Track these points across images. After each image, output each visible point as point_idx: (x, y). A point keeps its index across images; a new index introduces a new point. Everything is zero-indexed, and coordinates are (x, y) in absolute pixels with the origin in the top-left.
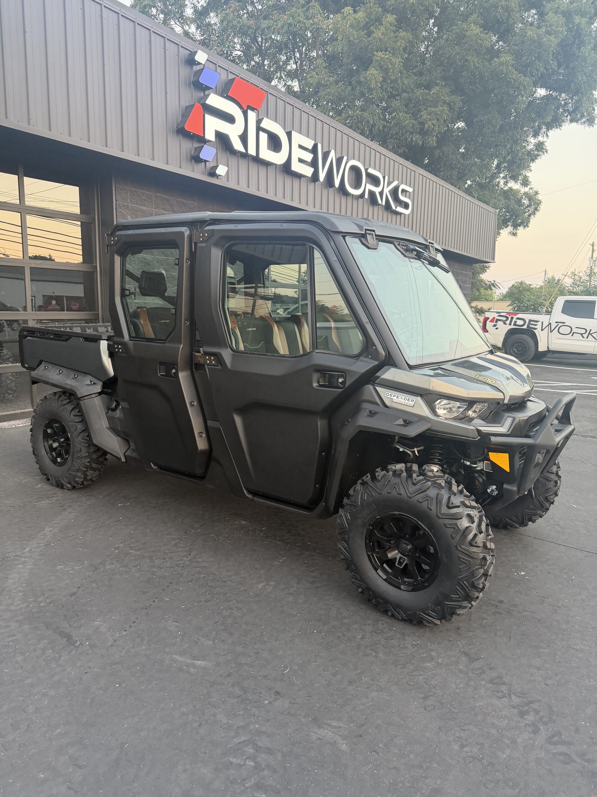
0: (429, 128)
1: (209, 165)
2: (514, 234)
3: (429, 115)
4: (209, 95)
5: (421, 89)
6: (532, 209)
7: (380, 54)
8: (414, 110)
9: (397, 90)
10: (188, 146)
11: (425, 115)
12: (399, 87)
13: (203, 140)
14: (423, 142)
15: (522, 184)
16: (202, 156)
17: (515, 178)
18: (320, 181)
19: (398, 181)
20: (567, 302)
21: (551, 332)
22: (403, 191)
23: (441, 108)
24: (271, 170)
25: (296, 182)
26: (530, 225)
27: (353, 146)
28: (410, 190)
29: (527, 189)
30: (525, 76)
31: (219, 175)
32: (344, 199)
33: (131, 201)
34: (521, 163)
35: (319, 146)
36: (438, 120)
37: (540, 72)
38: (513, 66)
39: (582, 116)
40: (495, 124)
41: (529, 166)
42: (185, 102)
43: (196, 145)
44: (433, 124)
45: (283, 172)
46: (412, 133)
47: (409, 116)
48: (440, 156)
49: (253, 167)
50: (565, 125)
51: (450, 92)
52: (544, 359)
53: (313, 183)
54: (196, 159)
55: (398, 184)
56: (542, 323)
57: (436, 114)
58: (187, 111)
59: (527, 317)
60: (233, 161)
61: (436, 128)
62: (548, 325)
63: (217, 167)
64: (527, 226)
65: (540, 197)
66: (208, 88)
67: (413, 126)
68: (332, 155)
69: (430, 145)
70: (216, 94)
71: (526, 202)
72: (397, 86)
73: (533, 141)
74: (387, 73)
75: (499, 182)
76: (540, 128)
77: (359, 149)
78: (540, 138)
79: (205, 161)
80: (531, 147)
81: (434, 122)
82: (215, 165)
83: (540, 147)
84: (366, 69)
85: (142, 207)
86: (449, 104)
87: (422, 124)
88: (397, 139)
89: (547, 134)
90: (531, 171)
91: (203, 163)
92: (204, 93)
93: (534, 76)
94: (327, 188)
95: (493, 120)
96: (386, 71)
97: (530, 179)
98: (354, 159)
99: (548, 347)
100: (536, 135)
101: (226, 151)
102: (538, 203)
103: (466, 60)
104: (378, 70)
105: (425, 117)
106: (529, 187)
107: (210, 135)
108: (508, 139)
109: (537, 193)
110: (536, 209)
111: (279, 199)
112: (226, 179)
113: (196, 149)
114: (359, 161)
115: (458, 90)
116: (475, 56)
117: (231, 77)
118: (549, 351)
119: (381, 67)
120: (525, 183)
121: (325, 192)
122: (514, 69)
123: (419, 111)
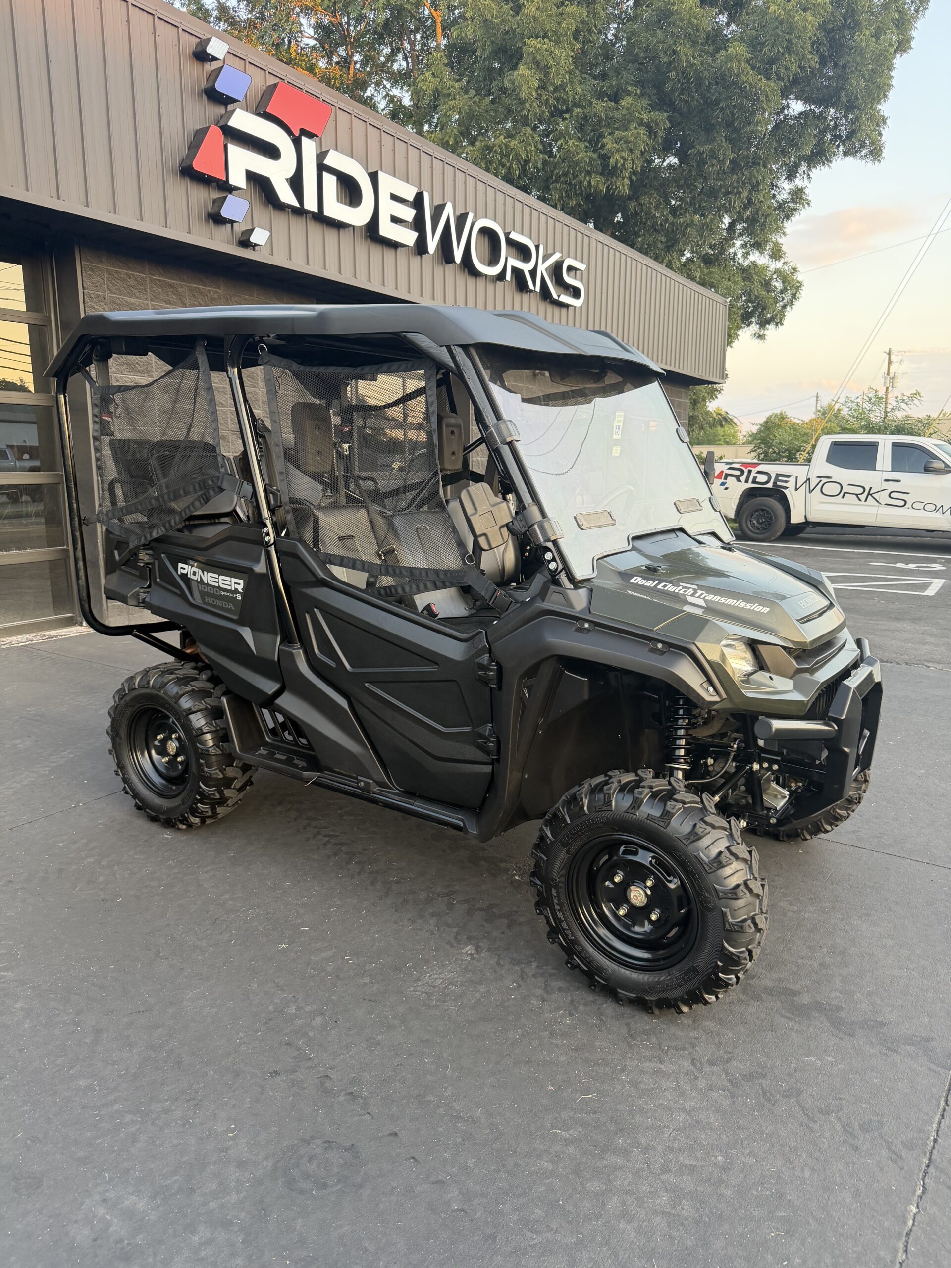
0: (616, 163)
1: (239, 228)
2: (761, 337)
3: (616, 142)
4: (233, 111)
5: (603, 101)
6: (787, 296)
7: (534, 42)
8: (592, 134)
9: (565, 102)
10: (202, 196)
11: (609, 143)
12: (568, 98)
13: (226, 187)
14: (608, 187)
15: (771, 257)
16: (225, 213)
17: (758, 246)
18: (428, 253)
19: (562, 253)
20: (835, 444)
21: (810, 492)
22: (570, 269)
23: (634, 132)
24: (345, 235)
25: (389, 254)
26: (785, 322)
27: (484, 195)
28: (582, 266)
29: (779, 265)
30: (768, 79)
31: (256, 245)
32: (471, 281)
33: (110, 290)
34: (765, 222)
35: (426, 196)
36: (631, 151)
37: (792, 72)
38: (748, 62)
39: (863, 145)
40: (721, 159)
41: (781, 228)
42: (194, 125)
43: (216, 195)
44: (622, 158)
45: (366, 238)
46: (589, 173)
47: (583, 146)
48: (636, 212)
49: (316, 231)
50: (836, 161)
51: (649, 105)
52: (801, 535)
53: (419, 257)
54: (217, 219)
55: (562, 256)
56: (797, 477)
57: (627, 142)
58: (197, 139)
59: (774, 469)
60: (280, 220)
61: (629, 165)
62: (806, 482)
63: (252, 230)
64: (780, 323)
65: (800, 277)
66: (234, 100)
67: (590, 162)
68: (448, 210)
69: (619, 192)
70: (247, 111)
71: (778, 285)
72: (565, 97)
73: (785, 187)
74: (547, 74)
75: (735, 254)
76: (797, 166)
77: (495, 200)
78: (798, 182)
79: (232, 222)
80: (783, 196)
81: (625, 154)
82: (250, 228)
83: (798, 195)
84: (515, 67)
85: (128, 299)
86: (648, 126)
87: (605, 158)
88: (566, 184)
89: (808, 175)
90: (784, 234)
91: (229, 226)
92: (226, 108)
93: (783, 79)
94: (442, 264)
95: (718, 151)
96: (544, 70)
97: (784, 248)
98: (486, 217)
99: (805, 517)
100: (791, 176)
101: (267, 206)
102: (798, 287)
103: (674, 52)
104: (530, 69)
105: (609, 146)
106: (782, 261)
107: (237, 179)
108: (744, 183)
109: (795, 270)
110: (794, 296)
111: (361, 282)
112: (269, 251)
113: (214, 201)
114: (495, 221)
115: (662, 102)
116: (688, 46)
117: (272, 81)
118: (807, 523)
119: (537, 64)
120: (776, 254)
121: (439, 271)
122: (749, 68)
123: (601, 136)
